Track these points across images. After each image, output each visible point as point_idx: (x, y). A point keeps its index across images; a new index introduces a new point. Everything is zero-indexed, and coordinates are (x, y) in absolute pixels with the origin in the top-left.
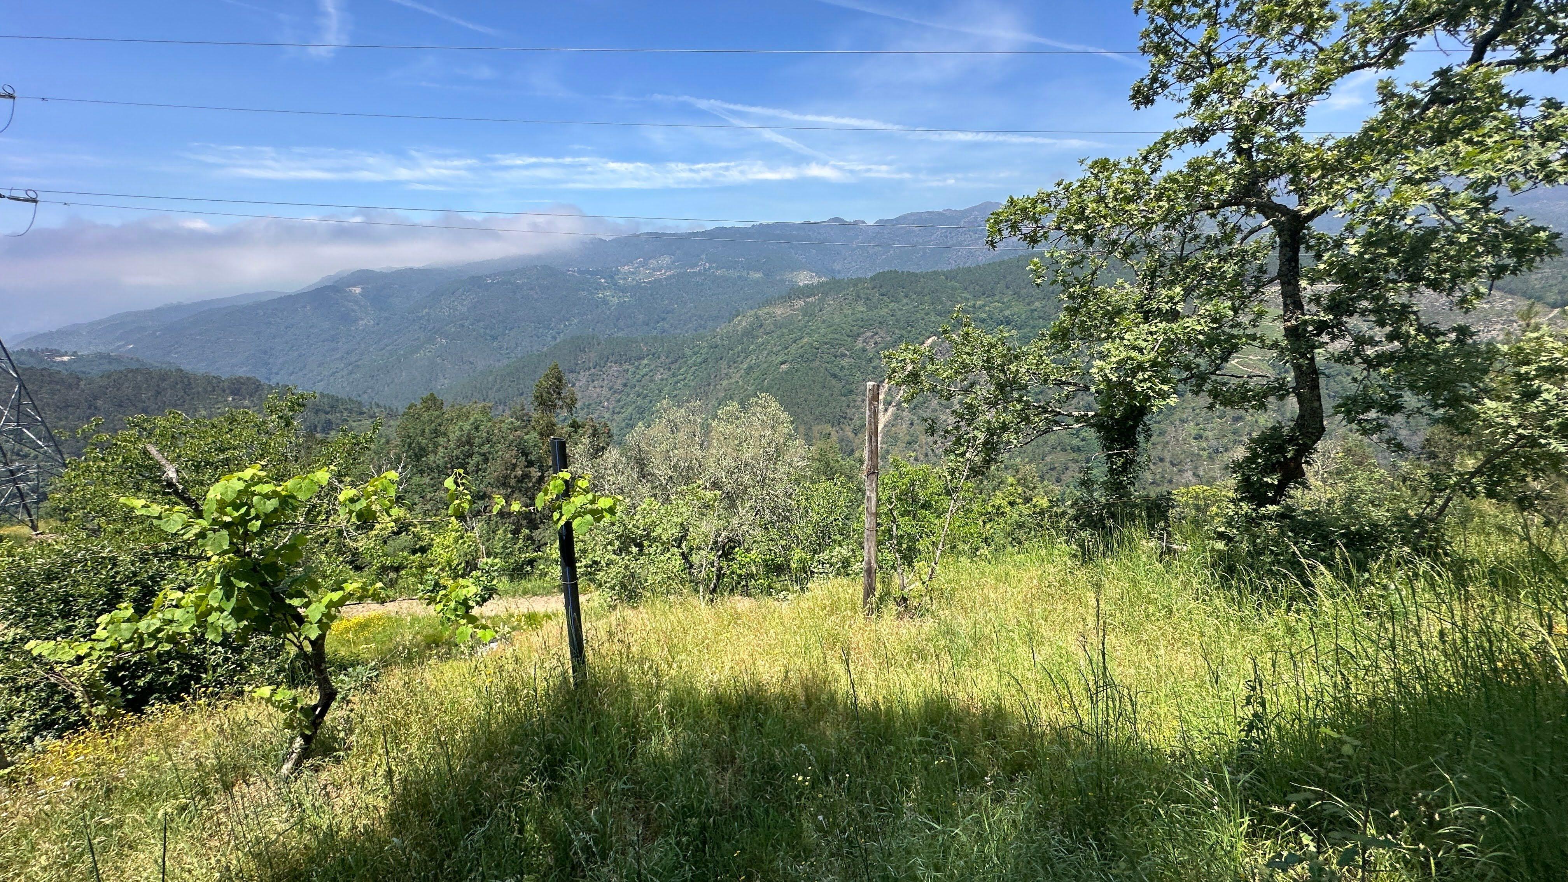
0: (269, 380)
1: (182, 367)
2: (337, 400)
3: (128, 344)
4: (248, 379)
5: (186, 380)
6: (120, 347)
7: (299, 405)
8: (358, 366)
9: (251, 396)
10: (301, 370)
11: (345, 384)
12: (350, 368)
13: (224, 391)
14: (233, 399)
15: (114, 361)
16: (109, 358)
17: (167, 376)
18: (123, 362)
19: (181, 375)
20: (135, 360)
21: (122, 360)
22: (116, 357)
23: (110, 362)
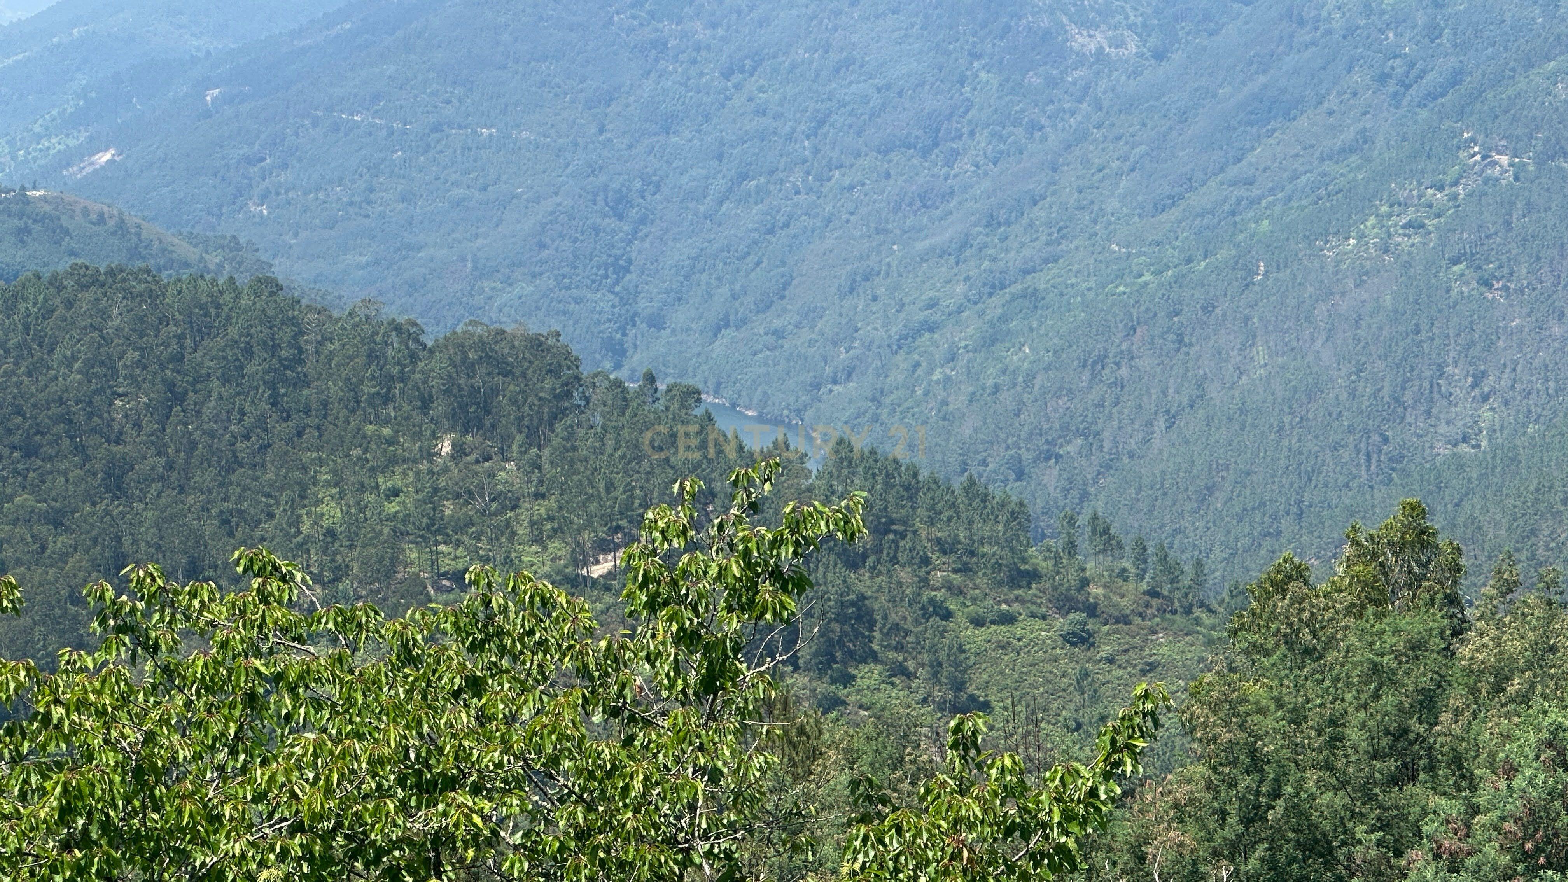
0: (619, 353)
1: (280, 270)
2: (911, 490)
3: (95, 146)
4: (537, 344)
5: (285, 335)
6: (67, 159)
7: (776, 575)
8: (1033, 297)
9: (533, 437)
10: (763, 306)
11: (958, 401)
12: (995, 306)
13: (426, 404)
14: (459, 450)
15: (38, 227)
16: (21, 215)
17: (218, 315)
18: (67, 232)
19: (270, 313)
20: (111, 223)
21: (65, 221)
22: (47, 208)
23: (23, 233)
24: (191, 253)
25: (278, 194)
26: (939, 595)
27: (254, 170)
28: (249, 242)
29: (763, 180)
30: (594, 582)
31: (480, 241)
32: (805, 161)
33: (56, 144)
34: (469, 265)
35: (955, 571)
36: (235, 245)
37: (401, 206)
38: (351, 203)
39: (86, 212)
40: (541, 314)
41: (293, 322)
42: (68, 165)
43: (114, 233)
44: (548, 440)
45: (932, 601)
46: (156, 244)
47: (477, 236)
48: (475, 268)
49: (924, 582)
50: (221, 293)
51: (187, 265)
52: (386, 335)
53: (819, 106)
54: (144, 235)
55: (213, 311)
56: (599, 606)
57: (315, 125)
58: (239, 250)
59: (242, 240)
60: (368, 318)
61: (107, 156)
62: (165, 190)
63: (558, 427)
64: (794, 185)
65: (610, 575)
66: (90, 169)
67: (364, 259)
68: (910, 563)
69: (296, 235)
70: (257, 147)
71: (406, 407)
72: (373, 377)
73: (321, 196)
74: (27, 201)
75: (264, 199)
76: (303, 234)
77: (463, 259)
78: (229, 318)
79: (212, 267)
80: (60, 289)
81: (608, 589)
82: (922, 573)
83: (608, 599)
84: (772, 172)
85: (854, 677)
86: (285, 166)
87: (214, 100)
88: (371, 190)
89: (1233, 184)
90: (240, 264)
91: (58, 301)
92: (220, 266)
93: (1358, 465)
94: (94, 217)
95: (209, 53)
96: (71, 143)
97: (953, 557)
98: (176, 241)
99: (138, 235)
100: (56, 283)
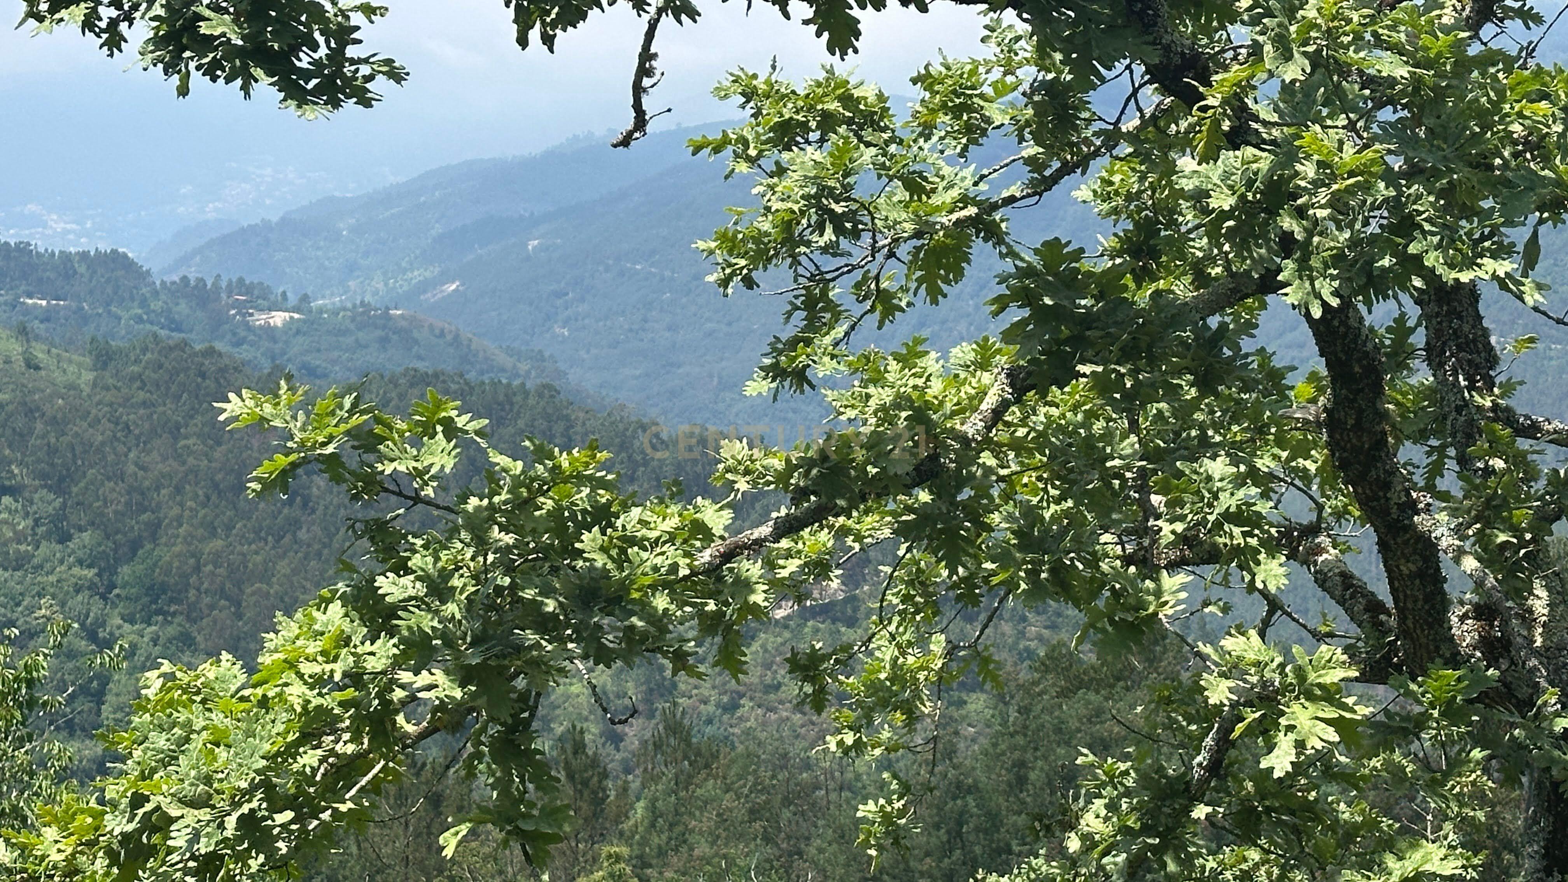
15: (395, 337)
16: (384, 327)
17: (511, 410)
18: (416, 342)
19: (550, 411)
20: (449, 337)
21: (416, 334)
22: (404, 324)
23: (384, 341)
24: (507, 361)
25: (576, 320)
26: (1033, 644)
27: (559, 302)
28: (551, 356)
29: (936, 328)
30: (777, 621)
31: (724, 364)
32: (968, 315)
33: (417, 275)
34: (716, 380)
35: (1046, 627)
36: (540, 357)
37: (667, 334)
38: (631, 330)
39: (431, 327)
40: (767, 419)
41: (567, 418)
42: (425, 292)
43: (451, 345)
44: (748, 515)
45: (1027, 649)
46: (481, 354)
47: (722, 359)
48: (720, 383)
49: (1022, 634)
50: (515, 394)
51: (503, 370)
52: (635, 431)
53: (981, 275)
54: (473, 347)
55: (507, 407)
56: (779, 640)
57: (607, 270)
58: (544, 361)
59: (547, 354)
60: (622, 418)
61: (454, 287)
62: (493, 314)
63: (758, 506)
64: (960, 333)
65: (788, 618)
66: (440, 296)
67: (638, 372)
68: (1011, 619)
69: (588, 352)
70: (563, 285)
71: (646, 486)
72: (622, 463)
73: (608, 323)
74: (389, 318)
75: (565, 324)
76: (594, 351)
77: (711, 376)
78: (519, 413)
79: (522, 373)
80: (396, 386)
81: (786, 627)
82: (1020, 628)
83: (787, 635)
84: (943, 322)
85: (965, 703)
86: (582, 300)
87: (534, 248)
88: (645, 321)
89: (1289, 347)
90: (543, 371)
91: (393, 395)
92: (528, 372)
93: (1370, 563)
94: (437, 332)
95: (532, 214)
96: (428, 274)
97: (1044, 617)
98: (497, 352)
99: (469, 346)
100: (394, 381)
